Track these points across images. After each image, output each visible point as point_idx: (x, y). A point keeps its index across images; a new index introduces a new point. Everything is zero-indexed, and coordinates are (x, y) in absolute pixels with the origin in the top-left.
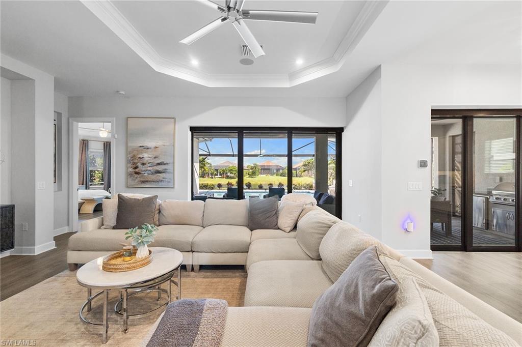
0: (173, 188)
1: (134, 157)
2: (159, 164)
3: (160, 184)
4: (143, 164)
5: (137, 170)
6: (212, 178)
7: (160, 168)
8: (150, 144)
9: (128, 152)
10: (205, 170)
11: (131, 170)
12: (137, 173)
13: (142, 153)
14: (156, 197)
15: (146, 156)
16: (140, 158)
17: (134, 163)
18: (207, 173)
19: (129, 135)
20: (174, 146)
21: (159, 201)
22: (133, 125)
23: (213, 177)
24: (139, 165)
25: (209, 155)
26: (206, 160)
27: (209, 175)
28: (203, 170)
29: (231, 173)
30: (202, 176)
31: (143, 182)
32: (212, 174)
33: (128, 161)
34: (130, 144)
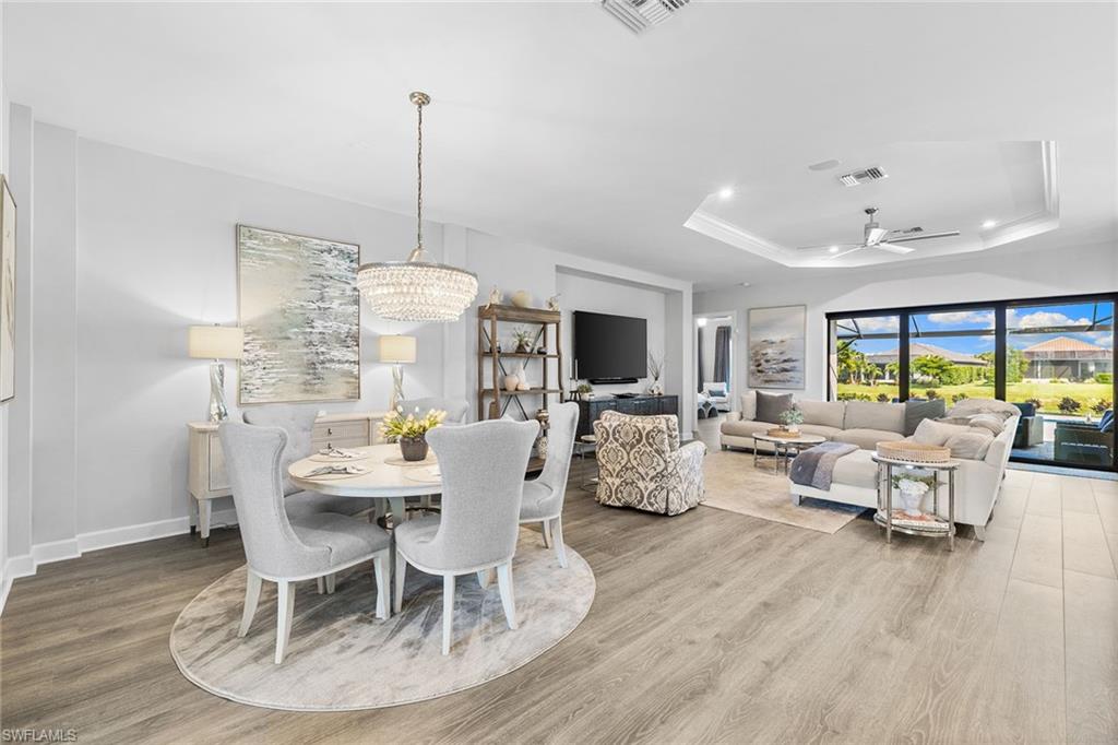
0: (804, 389)
1: (756, 354)
2: (785, 361)
3: (788, 384)
4: (767, 361)
5: (760, 368)
6: (869, 384)
7: (786, 366)
8: (775, 338)
9: (749, 348)
10: (849, 366)
11: (753, 368)
12: (759, 371)
13: (765, 348)
14: (791, 395)
15: (770, 351)
16: (764, 355)
17: (756, 361)
18: (854, 373)
19: (750, 328)
20: (804, 339)
21: (794, 401)
22: (756, 317)
23: (871, 381)
24: (762, 361)
25: (859, 337)
26: (852, 347)
27: (859, 377)
28: (844, 365)
29: (924, 373)
30: (843, 379)
31: (767, 381)
32: (867, 376)
33: (750, 358)
34: (752, 339)
